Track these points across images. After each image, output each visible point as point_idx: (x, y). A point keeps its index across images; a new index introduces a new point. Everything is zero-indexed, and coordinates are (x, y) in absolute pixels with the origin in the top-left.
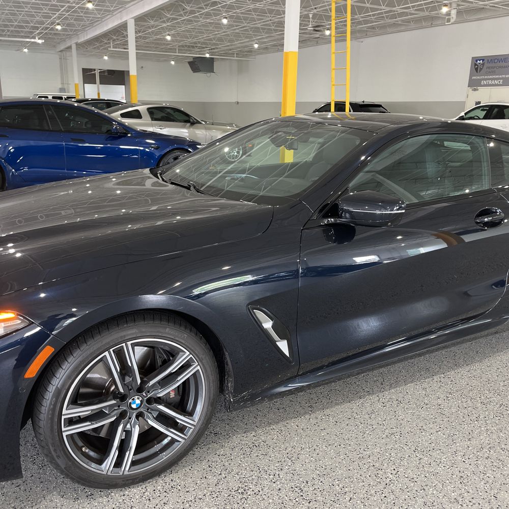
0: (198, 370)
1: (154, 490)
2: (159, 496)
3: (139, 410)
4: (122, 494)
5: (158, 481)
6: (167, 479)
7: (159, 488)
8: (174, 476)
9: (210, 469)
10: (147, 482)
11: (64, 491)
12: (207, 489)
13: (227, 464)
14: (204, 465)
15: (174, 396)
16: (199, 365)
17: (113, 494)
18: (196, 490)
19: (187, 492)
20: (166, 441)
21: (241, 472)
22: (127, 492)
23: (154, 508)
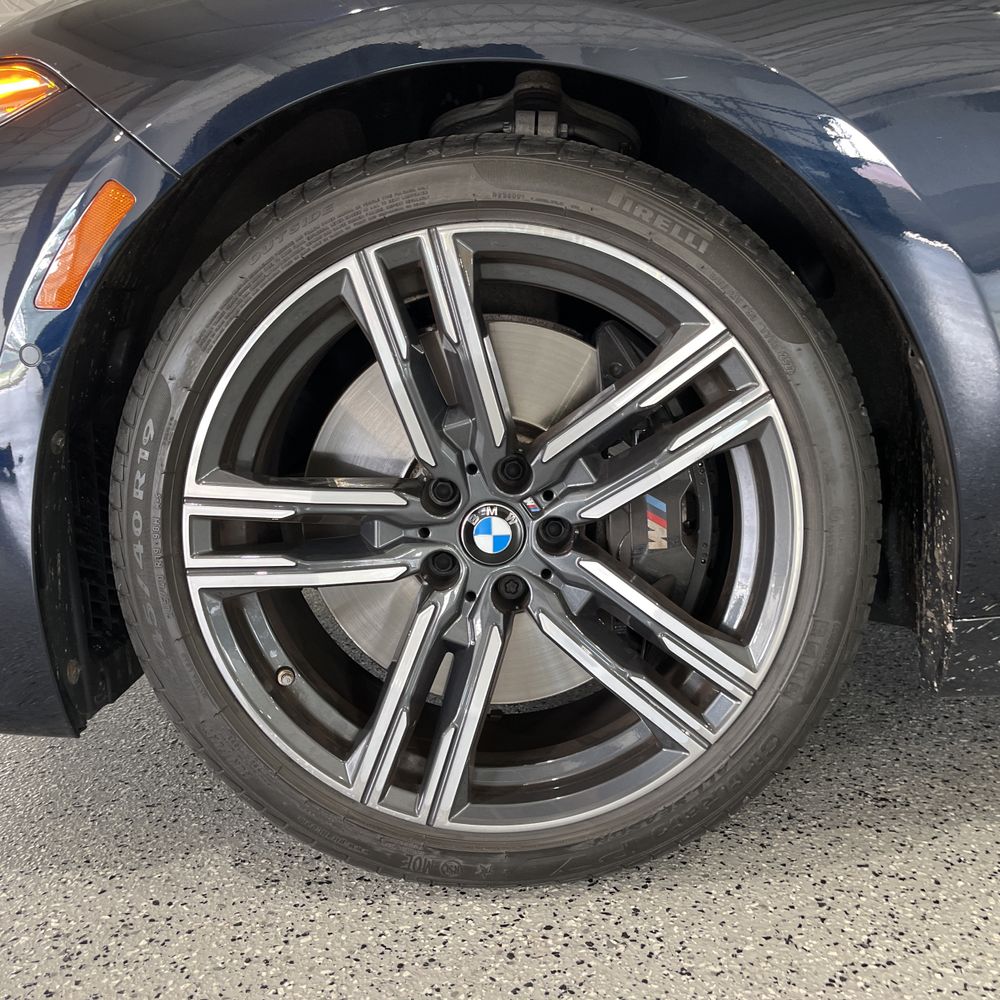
0: (769, 419)
1: (548, 928)
2: (556, 954)
3: (508, 568)
4: (425, 908)
5: (579, 901)
6: (620, 904)
7: (571, 923)
8: (653, 900)
9: (822, 912)
10: (537, 893)
11: (256, 849)
12: (781, 985)
13: (906, 912)
14: (800, 891)
15: (665, 544)
16: (771, 393)
17: (394, 898)
18: (727, 977)
19: (683, 972)
20: (629, 739)
21: (976, 960)
22: (444, 907)
23: (515, 992)
